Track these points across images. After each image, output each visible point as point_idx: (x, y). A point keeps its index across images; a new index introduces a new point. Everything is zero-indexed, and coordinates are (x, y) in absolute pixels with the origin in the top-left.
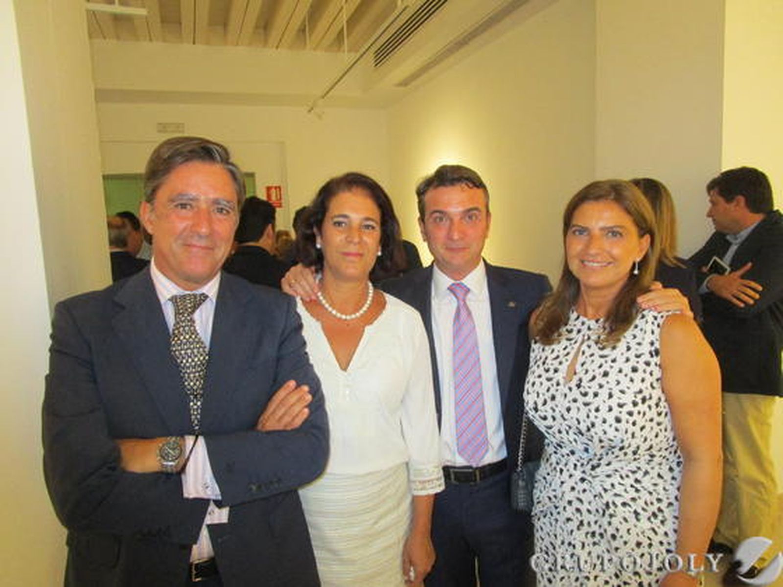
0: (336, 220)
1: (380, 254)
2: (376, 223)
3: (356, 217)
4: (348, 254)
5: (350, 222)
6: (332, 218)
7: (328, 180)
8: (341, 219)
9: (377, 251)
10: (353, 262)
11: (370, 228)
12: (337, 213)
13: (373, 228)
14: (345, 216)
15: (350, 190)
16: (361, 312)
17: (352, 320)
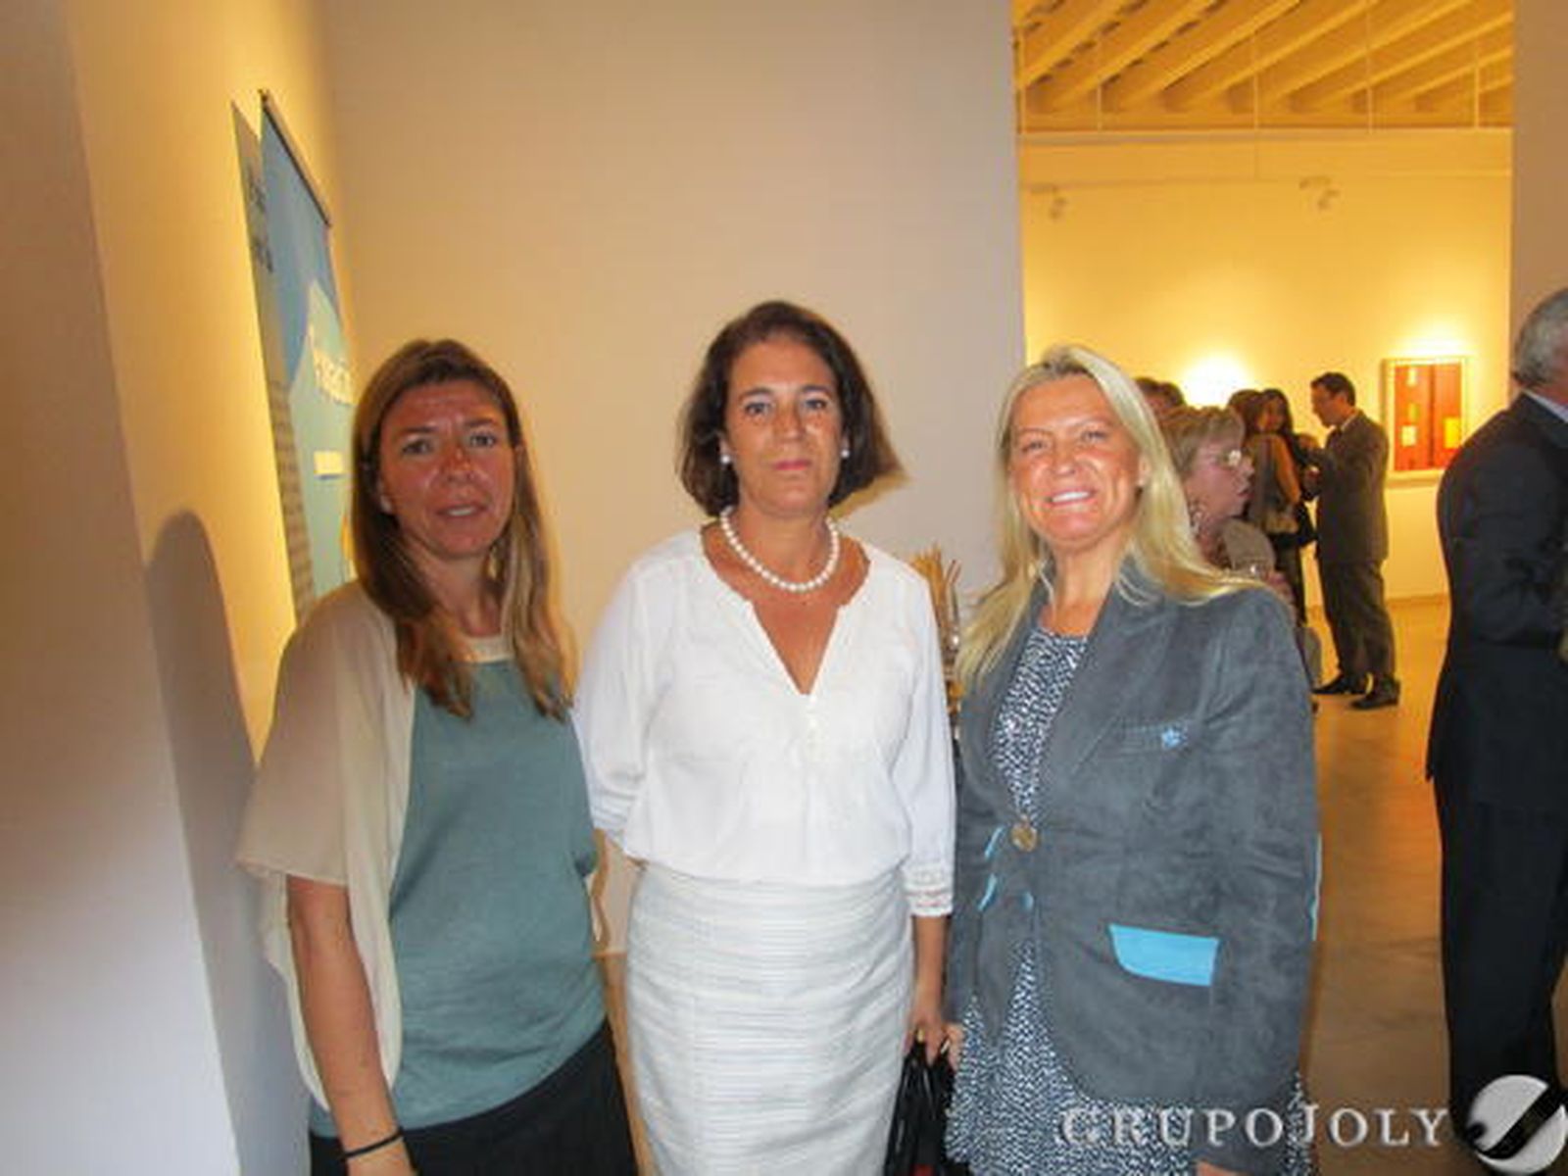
0: (747, 401)
1: (845, 454)
2: (827, 393)
3: (784, 390)
4: (783, 466)
5: (776, 401)
6: (741, 398)
7: (721, 327)
8: (756, 399)
9: (840, 449)
10: (794, 478)
11: (819, 405)
12: (748, 388)
13: (824, 404)
14: (765, 391)
15: (764, 339)
16: (825, 575)
17: (808, 591)
